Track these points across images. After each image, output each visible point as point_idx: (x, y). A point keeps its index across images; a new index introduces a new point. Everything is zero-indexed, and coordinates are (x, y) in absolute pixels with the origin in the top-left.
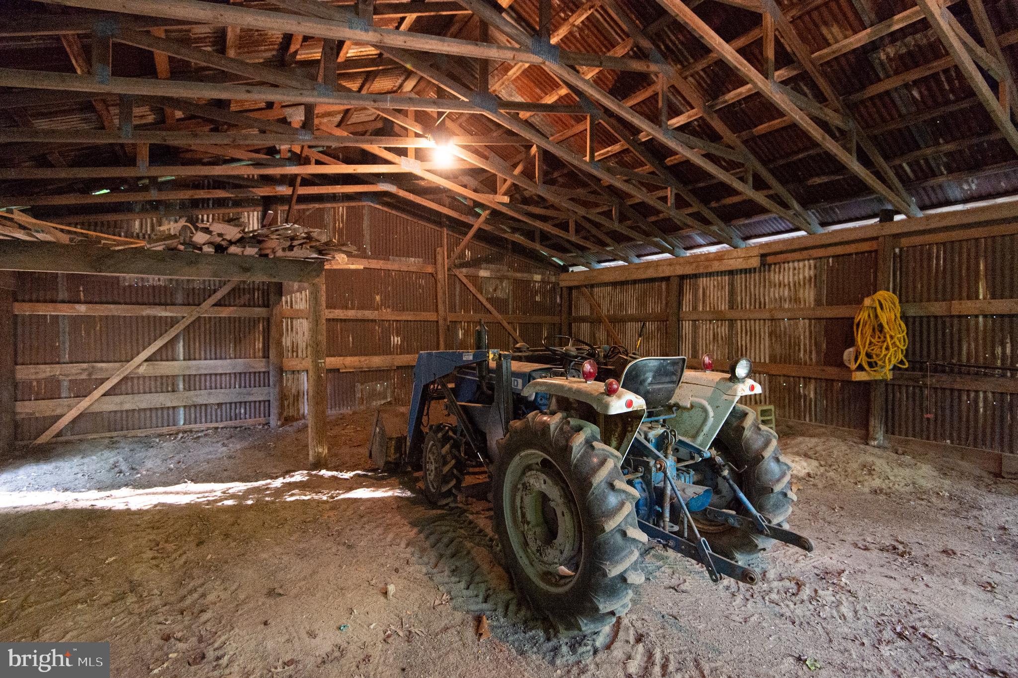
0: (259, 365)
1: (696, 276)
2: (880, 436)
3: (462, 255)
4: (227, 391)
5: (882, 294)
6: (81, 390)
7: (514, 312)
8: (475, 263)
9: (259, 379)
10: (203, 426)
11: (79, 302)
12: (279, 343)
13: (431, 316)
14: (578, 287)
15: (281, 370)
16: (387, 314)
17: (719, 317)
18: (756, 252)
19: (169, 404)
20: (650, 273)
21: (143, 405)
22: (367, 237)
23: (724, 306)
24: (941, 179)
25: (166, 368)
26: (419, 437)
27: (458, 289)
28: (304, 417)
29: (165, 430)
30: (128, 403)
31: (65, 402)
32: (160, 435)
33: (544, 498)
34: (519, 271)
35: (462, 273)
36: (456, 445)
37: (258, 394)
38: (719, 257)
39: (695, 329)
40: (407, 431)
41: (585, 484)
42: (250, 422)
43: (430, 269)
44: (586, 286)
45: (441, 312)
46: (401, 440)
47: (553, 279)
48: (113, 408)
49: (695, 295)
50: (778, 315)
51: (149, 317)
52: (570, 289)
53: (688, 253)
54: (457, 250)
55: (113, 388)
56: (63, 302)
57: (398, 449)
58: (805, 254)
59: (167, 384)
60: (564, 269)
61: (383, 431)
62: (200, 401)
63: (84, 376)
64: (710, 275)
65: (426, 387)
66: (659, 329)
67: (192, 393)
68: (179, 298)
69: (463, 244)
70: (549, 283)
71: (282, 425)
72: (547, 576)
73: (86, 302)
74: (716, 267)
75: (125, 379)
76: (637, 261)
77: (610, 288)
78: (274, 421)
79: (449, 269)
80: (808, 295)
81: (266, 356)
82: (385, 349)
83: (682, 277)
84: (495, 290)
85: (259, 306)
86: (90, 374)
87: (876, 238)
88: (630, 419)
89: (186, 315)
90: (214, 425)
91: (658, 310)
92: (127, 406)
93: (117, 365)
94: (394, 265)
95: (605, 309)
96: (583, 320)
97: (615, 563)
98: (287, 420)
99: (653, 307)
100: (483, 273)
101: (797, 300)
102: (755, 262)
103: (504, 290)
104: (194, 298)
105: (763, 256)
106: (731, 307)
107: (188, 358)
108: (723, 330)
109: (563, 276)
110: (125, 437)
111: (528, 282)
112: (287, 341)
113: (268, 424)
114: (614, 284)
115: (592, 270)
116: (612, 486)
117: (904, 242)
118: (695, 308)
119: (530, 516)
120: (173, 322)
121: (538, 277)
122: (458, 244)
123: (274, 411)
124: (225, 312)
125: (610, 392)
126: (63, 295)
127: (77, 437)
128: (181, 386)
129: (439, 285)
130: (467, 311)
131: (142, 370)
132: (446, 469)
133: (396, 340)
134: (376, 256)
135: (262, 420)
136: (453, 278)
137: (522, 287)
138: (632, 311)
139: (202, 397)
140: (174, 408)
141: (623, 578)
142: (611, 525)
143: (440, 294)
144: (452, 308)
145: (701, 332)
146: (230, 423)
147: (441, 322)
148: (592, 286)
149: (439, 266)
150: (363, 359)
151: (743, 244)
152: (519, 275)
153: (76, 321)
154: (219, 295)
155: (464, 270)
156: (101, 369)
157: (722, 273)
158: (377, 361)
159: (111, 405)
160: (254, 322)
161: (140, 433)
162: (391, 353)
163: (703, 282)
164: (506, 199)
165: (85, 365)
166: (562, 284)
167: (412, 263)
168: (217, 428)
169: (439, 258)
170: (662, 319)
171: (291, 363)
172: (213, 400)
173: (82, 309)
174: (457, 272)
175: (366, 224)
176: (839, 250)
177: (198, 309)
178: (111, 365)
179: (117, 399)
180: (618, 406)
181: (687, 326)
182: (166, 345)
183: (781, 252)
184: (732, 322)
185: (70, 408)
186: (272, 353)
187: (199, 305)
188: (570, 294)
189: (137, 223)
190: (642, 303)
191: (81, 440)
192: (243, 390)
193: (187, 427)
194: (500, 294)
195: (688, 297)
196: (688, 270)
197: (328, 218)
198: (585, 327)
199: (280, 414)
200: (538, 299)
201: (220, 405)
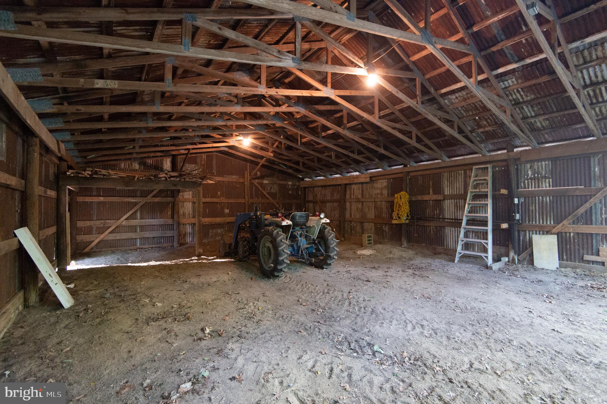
0: (170, 221)
1: (350, 184)
2: (405, 244)
3: (256, 174)
4: (157, 232)
5: (403, 193)
6: (101, 231)
7: (279, 198)
8: (262, 177)
9: (170, 227)
10: (147, 246)
11: (100, 196)
12: (178, 212)
13: (242, 201)
14: (308, 187)
15: (179, 224)
16: (223, 200)
17: (358, 201)
18: (368, 176)
19: (134, 237)
20: (334, 183)
21: (124, 237)
22: (215, 168)
23: (360, 196)
24: (416, 154)
25: (133, 222)
26: (237, 242)
27: (254, 188)
28: (188, 243)
29: (132, 248)
30: (118, 236)
31: (95, 236)
32: (130, 250)
33: (269, 247)
34: (281, 180)
35: (256, 182)
36: (248, 242)
37: (169, 233)
38: (357, 177)
39: (351, 205)
40: (233, 241)
41: (275, 240)
42: (165, 245)
43: (242, 180)
44: (311, 187)
45: (247, 199)
46: (230, 245)
47: (297, 184)
48: (112, 238)
49: (351, 191)
50: (376, 200)
51: (126, 202)
52: (305, 188)
53: (349, 175)
54: (254, 172)
55: (113, 230)
56: (94, 196)
57: (229, 247)
58: (384, 177)
59: (133, 229)
60: (302, 179)
61: (224, 242)
62: (146, 236)
63: (102, 226)
64: (355, 184)
65: (239, 225)
66: (338, 206)
67: (143, 233)
68: (139, 194)
69: (256, 170)
70: (295, 185)
71: (179, 246)
72: (270, 267)
73: (103, 196)
74: (356, 181)
75: (117, 226)
76: (330, 177)
77: (320, 188)
78: (176, 244)
79: (250, 180)
80: (385, 192)
81: (173, 217)
82: (222, 215)
83: (346, 185)
84: (271, 189)
85: (170, 197)
86: (104, 225)
87: (402, 173)
88: (288, 226)
89: (141, 201)
90: (151, 246)
91: (338, 197)
92: (118, 238)
93: (114, 221)
94: (227, 179)
95: (319, 197)
96: (309, 202)
97: (281, 256)
98: (181, 245)
99: (336, 196)
100: (265, 182)
101: (382, 194)
102: (368, 180)
103: (275, 189)
104: (144, 194)
105: (371, 177)
106: (362, 197)
107: (141, 218)
108: (360, 206)
109: (302, 182)
110: (117, 250)
111: (286, 185)
112: (181, 212)
113: (173, 246)
114: (322, 186)
115: (313, 180)
116: (281, 241)
117: (411, 174)
118: (351, 197)
119: (266, 254)
120: (136, 204)
121: (290, 183)
122: (254, 169)
123: (176, 240)
124: (157, 200)
125: (283, 220)
126: (94, 193)
127: (99, 250)
128: (138, 230)
129: (246, 188)
130: (258, 198)
131: (124, 223)
132: (245, 249)
133: (227, 211)
134: (218, 175)
135: (171, 244)
136: (252, 184)
137: (283, 188)
138: (329, 198)
139: (147, 234)
140: (136, 239)
141: (283, 260)
142: (280, 249)
143: (246, 191)
144: (252, 197)
145: (353, 207)
146: (158, 245)
147: (246, 203)
148: (314, 187)
149: (246, 179)
150: (212, 219)
151: (366, 172)
152: (282, 182)
153: (99, 203)
154: (154, 193)
155: (257, 181)
156: (108, 223)
157: (359, 183)
158: (218, 220)
159: (112, 237)
160: (168, 204)
161: (123, 249)
162: (225, 217)
163: (353, 186)
164: (272, 155)
165: (102, 221)
166: (302, 186)
167: (234, 178)
168: (152, 247)
169: (246, 176)
170: (339, 201)
171: (183, 221)
172: (151, 236)
173: (102, 199)
174: (254, 181)
175: (214, 161)
176: (394, 176)
177: (146, 198)
178: (112, 221)
179: (114, 235)
180: (284, 223)
181: (348, 204)
182: (133, 213)
183: (377, 176)
184: (363, 202)
185: (97, 238)
186: (175, 216)
187: (146, 197)
188: (305, 191)
189: (123, 164)
190: (332, 195)
191: (100, 251)
192: (163, 232)
193: (141, 246)
194: (272, 191)
195: (348, 192)
196: (347, 182)
197: (198, 160)
198: (311, 205)
199: (178, 241)
200: (290, 192)
201: (154, 238)
